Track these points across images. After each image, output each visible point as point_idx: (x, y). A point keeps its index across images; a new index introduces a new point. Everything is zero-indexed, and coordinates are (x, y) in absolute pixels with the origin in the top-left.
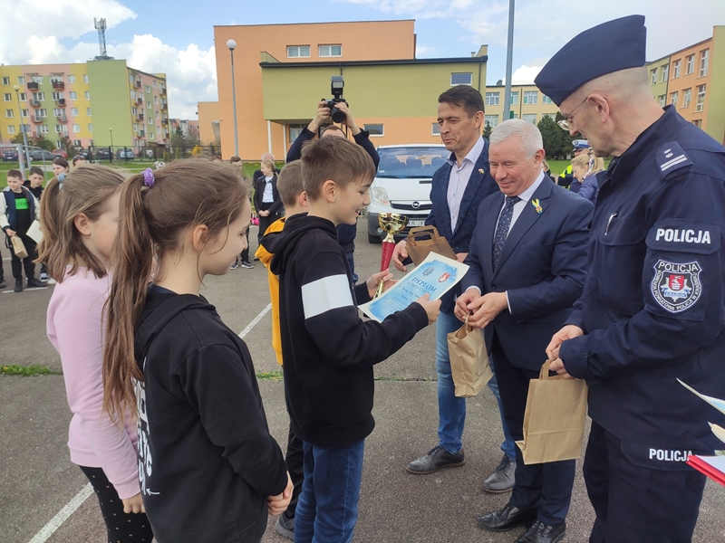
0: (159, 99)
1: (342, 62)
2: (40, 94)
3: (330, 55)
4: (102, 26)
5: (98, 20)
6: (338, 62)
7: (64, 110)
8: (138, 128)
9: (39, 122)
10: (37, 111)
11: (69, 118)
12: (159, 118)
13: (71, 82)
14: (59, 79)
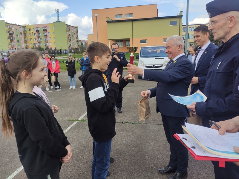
0: (76, 34)
1: (133, 20)
2: (40, 33)
3: (129, 17)
4: (58, 11)
5: (57, 9)
6: (131, 20)
7: (47, 38)
8: (69, 43)
9: (39, 42)
10: (39, 39)
11: (48, 41)
12: (76, 40)
13: (49, 30)
14: (45, 28)
